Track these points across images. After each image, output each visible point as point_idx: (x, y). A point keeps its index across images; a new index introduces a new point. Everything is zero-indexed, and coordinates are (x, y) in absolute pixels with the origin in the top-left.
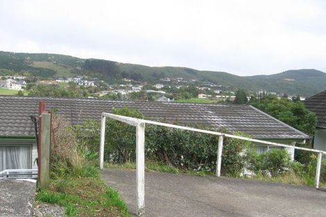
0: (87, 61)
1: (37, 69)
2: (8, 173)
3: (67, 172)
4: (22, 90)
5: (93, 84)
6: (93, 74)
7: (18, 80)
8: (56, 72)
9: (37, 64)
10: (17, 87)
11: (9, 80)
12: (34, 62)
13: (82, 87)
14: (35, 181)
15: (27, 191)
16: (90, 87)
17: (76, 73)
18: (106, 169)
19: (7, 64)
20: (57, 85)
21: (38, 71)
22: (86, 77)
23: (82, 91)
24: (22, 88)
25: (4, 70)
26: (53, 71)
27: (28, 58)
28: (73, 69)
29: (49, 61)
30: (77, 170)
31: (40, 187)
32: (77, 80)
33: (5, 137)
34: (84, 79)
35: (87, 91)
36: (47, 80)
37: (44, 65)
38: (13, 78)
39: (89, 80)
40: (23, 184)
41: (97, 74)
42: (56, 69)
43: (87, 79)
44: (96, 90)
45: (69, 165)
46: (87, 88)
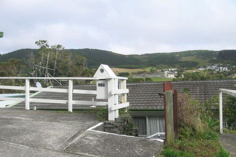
0: (221, 52)
1: (185, 62)
2: (159, 135)
3: (191, 135)
4: (175, 78)
5: (227, 69)
6: (226, 62)
7: (172, 71)
8: (198, 63)
9: (184, 59)
10: (172, 76)
11: (166, 72)
12: (182, 58)
13: (218, 72)
14: (162, 141)
15: (155, 147)
16: (225, 71)
17: (212, 62)
18: (225, 134)
19: (164, 61)
20: (199, 73)
21: (185, 64)
22: (221, 65)
23: (218, 75)
24: (175, 76)
25: (162, 65)
26: (196, 62)
27: (178, 56)
28: (210, 59)
29: (193, 55)
30: (200, 134)
31: (166, 145)
32: (214, 67)
33: (157, 110)
34: (219, 66)
35: (222, 74)
36: (192, 69)
37: (189, 59)
38: (168, 70)
39: (223, 66)
40: (153, 143)
41: (229, 61)
42: (197, 60)
43: (221, 66)
44: (229, 74)
45: (194, 130)
46: (222, 73)
